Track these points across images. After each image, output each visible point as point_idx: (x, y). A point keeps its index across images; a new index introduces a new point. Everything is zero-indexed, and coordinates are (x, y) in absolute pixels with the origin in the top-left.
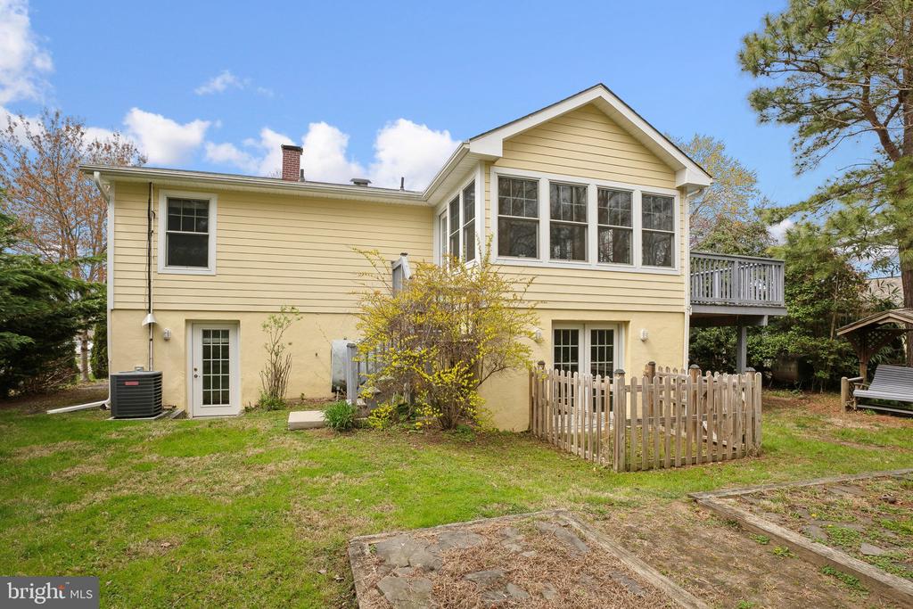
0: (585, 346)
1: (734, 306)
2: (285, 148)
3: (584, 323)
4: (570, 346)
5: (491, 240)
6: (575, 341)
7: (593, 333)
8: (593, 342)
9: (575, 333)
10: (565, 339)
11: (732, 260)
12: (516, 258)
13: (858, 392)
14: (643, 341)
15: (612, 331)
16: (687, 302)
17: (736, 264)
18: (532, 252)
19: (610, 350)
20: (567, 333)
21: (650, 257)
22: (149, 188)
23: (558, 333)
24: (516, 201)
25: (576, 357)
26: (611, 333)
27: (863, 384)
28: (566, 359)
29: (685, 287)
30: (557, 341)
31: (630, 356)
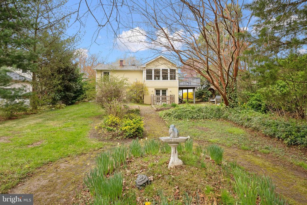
0: (161, 92)
2: (120, 61)
5: (145, 77)
6: (159, 91)
7: (162, 90)
8: (162, 91)
9: (159, 90)
10: (158, 92)
12: (149, 80)
13: (211, 100)
14: (170, 91)
16: (178, 85)
18: (151, 79)
19: (166, 93)
20: (158, 90)
21: (171, 79)
22: (101, 71)
23: (156, 90)
24: (149, 72)
25: (159, 94)
26: (165, 90)
27: (213, 99)
28: (158, 94)
29: (178, 83)
30: (156, 91)
31: (168, 94)
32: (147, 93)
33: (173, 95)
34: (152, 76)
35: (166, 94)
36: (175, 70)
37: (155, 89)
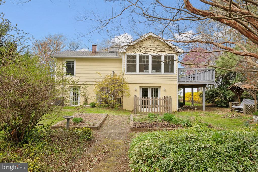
0: (150, 92)
1: (195, 82)
2: (93, 45)
3: (149, 87)
4: (146, 92)
5: (125, 69)
7: (152, 89)
8: (152, 91)
9: (147, 89)
10: (144, 91)
11: (195, 70)
12: (131, 73)
13: (234, 106)
14: (165, 91)
15: (158, 89)
16: (178, 81)
17: (196, 71)
18: (135, 71)
19: (157, 93)
20: (145, 89)
21: (167, 70)
22: (63, 59)
23: (142, 89)
24: (131, 60)
25: (147, 95)
26: (157, 89)
27: (237, 104)
28: (145, 95)
29: (177, 78)
30: (142, 91)
31: (161, 94)
32: (128, 93)
33: (169, 97)
34: (135, 66)
35: (157, 95)
36: (172, 57)
37: (140, 87)
